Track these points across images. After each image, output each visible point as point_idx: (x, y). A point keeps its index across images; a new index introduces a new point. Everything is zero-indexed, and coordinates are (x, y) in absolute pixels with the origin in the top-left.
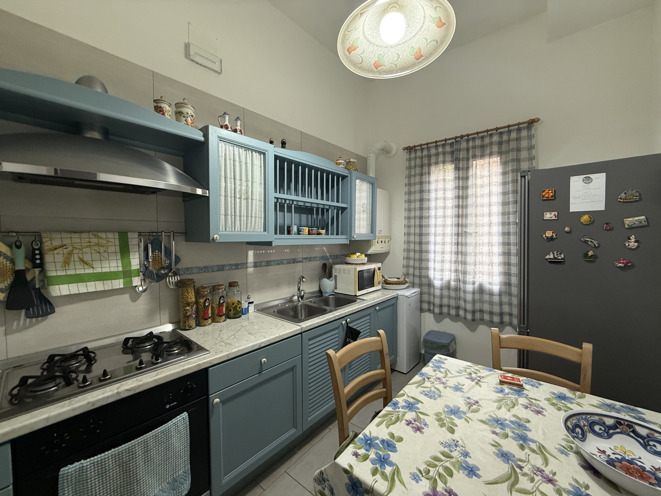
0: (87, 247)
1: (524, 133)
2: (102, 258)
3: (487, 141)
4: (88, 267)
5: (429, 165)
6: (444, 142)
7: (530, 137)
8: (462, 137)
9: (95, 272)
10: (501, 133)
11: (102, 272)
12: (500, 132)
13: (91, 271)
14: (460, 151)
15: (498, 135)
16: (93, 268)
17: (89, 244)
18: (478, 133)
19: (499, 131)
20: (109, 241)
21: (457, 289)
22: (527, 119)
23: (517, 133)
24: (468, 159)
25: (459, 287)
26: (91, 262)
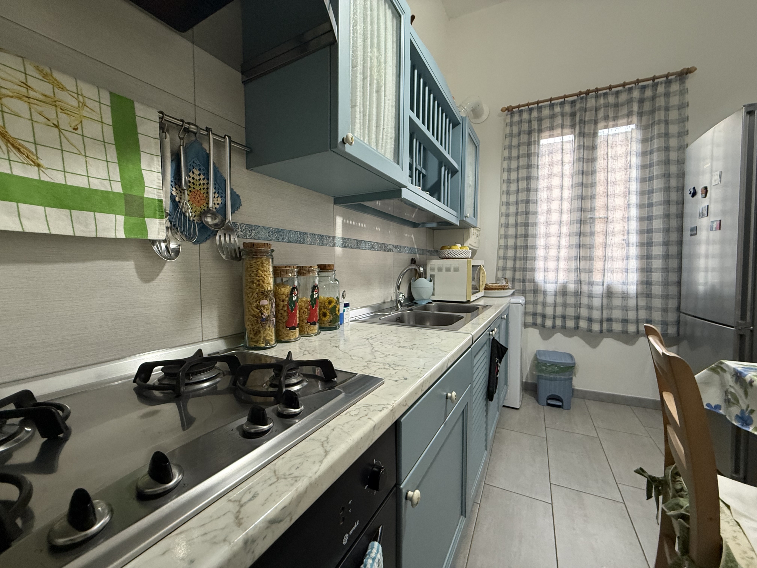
0: (19, 98)
1: (675, 87)
2: (66, 146)
3: (623, 97)
4: (22, 158)
5: (540, 131)
6: (563, 100)
7: (683, 92)
8: (588, 93)
9: (44, 178)
10: (644, 88)
11: (65, 186)
12: (642, 86)
13: (32, 173)
14: (585, 112)
15: (639, 90)
16: (39, 165)
17: (23, 90)
18: (610, 88)
19: (640, 84)
20: (84, 105)
21: (578, 294)
22: (679, 69)
23: (665, 87)
24: (596, 122)
25: (579, 291)
26: (32, 148)
